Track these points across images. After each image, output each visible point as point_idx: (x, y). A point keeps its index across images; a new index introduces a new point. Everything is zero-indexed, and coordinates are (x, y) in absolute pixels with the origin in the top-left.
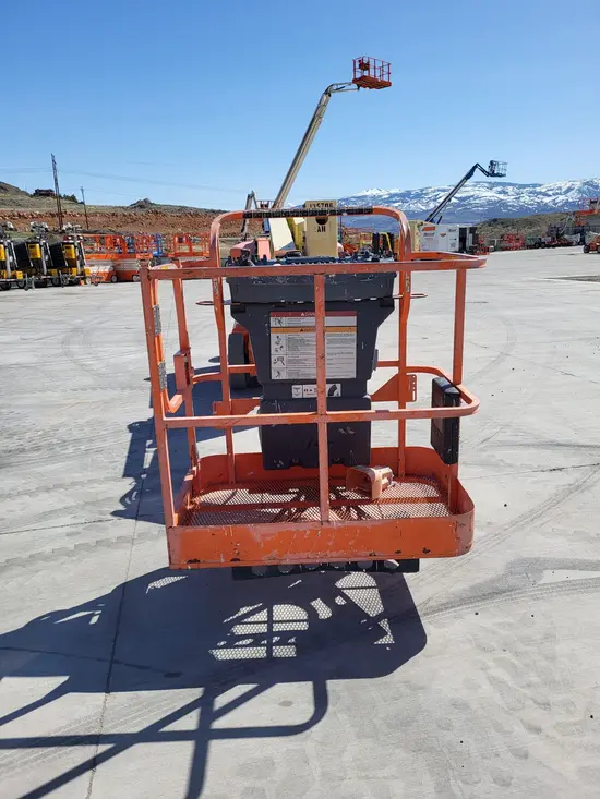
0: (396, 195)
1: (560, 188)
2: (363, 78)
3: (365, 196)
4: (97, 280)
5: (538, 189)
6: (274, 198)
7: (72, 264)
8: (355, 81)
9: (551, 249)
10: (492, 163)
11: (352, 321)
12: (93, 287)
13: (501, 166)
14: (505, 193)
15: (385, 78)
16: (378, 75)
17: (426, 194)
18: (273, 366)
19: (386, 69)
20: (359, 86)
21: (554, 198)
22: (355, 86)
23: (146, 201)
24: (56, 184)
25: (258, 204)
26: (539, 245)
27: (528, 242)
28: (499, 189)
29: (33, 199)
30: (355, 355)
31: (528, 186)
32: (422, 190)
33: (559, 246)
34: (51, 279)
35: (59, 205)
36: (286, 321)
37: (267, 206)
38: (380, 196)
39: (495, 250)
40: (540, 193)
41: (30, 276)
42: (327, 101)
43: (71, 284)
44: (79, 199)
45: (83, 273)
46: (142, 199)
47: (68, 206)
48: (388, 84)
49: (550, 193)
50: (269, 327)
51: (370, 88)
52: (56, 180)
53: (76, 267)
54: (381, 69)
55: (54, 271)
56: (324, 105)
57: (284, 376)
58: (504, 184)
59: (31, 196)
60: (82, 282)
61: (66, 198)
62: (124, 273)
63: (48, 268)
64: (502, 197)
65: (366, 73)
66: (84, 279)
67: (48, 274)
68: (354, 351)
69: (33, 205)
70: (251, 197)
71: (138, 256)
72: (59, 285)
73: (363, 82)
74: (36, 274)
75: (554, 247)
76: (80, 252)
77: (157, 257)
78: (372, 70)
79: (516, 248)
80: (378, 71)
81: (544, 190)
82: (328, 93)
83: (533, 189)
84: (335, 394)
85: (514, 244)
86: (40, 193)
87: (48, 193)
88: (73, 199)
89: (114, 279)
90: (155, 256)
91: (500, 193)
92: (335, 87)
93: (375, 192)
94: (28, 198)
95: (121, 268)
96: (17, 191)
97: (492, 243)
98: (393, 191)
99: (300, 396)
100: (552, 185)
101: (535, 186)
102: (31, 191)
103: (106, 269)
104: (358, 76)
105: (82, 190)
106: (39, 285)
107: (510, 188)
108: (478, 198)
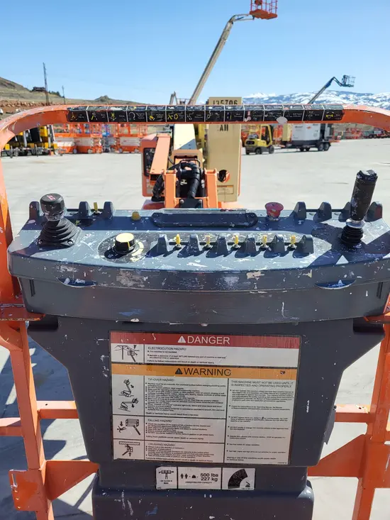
0: (273, 98)
1: (385, 97)
2: (257, 10)
3: (252, 98)
4: (63, 152)
5: (370, 97)
6: (190, 97)
7: (45, 140)
8: (251, 13)
9: (381, 139)
10: (344, 77)
11: (289, 357)
12: (59, 157)
13: (351, 79)
14: (348, 99)
15: (274, 12)
16: (268, 9)
17: (294, 98)
18: (116, 434)
19: (274, 4)
20: (254, 17)
21: (381, 103)
22: (251, 17)
23: (106, 97)
24: (46, 83)
25: (178, 101)
26: (372, 136)
27: (365, 134)
28: (344, 96)
29: (32, 93)
30: (289, 424)
31: (364, 94)
32: (291, 95)
33: (386, 137)
34: (30, 151)
35: (47, 98)
36: (144, 352)
37: (184, 102)
38: (263, 98)
39: (342, 139)
40: (372, 100)
41: (14, 148)
42: (230, 27)
43: (44, 154)
44: (62, 95)
45: (52, 147)
46: (103, 96)
47: (54, 99)
48: (275, 16)
49: (379, 100)
50: (108, 362)
51: (262, 18)
52: (45, 80)
53: (47, 141)
54: (271, 4)
55: (32, 145)
56: (228, 31)
57: (139, 454)
58: (348, 93)
59: (31, 91)
60: (52, 153)
61: (54, 93)
62: (83, 147)
63: (28, 142)
64: (345, 101)
65: (259, 7)
66: (53, 151)
67: (28, 146)
68: (289, 415)
69: (31, 97)
70: (173, 96)
71: (92, 136)
72: (35, 155)
73: (257, 14)
74: (19, 147)
75: (383, 138)
76: (51, 132)
77: (105, 136)
78: (264, 5)
79: (357, 138)
80: (268, 6)
81: (374, 98)
82: (231, 21)
83: (368, 97)
84: (243, 486)
85: (355, 135)
86: (36, 90)
87: (41, 90)
88: (58, 94)
89: (75, 151)
90: (104, 136)
91: (344, 98)
92: (236, 18)
93: (259, 95)
94: (28, 92)
95: (80, 144)
96: (22, 88)
97: (340, 134)
98: (271, 95)
99: (172, 485)
100: (380, 95)
101: (368, 95)
102: (31, 88)
103: (69, 144)
104: (254, 9)
105: (63, 88)
106: (21, 154)
107: (351, 96)
108: (329, 101)
